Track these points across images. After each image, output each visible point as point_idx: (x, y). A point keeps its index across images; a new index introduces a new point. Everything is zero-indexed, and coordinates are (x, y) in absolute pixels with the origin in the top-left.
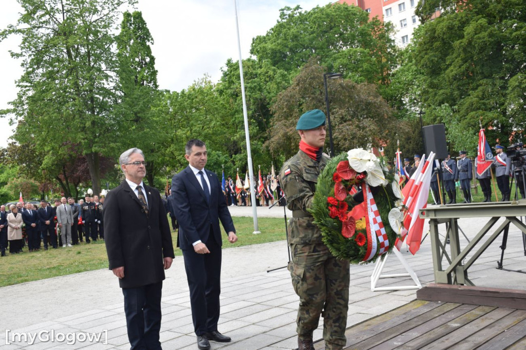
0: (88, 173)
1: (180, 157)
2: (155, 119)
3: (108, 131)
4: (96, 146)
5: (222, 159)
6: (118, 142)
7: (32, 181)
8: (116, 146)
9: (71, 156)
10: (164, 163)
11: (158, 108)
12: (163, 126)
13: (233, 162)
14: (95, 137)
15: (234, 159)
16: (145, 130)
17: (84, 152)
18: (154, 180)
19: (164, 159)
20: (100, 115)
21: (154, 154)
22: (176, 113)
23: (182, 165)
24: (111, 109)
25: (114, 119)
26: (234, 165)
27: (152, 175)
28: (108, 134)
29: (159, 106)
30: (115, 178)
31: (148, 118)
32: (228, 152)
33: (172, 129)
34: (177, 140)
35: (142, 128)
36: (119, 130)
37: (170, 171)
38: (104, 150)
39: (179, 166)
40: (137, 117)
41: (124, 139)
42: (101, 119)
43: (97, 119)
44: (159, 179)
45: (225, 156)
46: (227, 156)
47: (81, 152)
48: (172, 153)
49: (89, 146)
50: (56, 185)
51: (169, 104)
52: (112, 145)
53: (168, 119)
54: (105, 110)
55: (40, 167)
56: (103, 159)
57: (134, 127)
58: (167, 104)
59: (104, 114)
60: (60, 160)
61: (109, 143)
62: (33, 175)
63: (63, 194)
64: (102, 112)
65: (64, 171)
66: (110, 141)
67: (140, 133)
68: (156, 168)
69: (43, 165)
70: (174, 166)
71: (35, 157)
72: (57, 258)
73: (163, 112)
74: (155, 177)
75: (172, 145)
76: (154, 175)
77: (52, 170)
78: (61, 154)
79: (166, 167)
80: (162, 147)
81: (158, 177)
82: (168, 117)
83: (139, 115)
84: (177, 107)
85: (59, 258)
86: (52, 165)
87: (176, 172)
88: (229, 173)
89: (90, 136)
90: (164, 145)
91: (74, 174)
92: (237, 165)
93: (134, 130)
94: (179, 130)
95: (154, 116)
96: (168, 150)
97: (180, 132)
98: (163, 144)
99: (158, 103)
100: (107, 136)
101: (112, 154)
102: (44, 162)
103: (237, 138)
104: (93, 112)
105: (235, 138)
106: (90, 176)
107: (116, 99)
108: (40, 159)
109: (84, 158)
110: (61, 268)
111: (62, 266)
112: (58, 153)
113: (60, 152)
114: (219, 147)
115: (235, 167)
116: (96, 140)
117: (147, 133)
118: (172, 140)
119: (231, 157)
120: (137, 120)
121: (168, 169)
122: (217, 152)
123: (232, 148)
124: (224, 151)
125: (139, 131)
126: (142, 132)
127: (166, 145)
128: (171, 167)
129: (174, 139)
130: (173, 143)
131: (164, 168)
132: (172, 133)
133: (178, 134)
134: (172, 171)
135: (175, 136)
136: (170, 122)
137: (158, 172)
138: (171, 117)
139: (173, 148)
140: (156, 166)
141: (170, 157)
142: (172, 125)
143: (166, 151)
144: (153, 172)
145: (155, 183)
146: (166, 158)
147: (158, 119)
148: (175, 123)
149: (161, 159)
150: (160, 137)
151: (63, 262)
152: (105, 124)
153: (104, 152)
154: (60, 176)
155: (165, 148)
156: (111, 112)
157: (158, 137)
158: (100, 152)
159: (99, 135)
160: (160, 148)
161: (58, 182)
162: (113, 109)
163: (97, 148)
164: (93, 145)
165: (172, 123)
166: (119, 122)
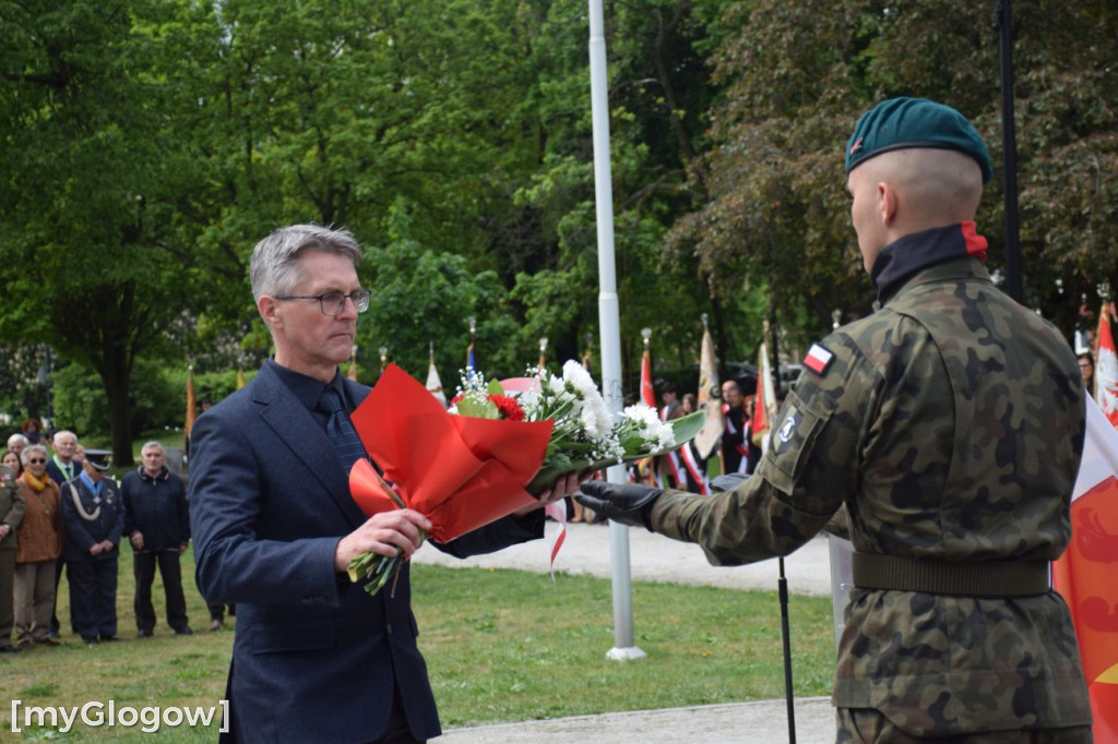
5: (467, 291)
10: (183, 297)
11: (166, 28)
12: (188, 117)
13: (519, 310)
15: (522, 292)
16: (99, 134)
18: (134, 375)
19: (184, 276)
21: (138, 249)
26: (523, 321)
27: (122, 347)
31: (118, 75)
32: (492, 258)
33: (230, 133)
34: (253, 185)
35: (80, 122)
37: (210, 336)
40: (62, 62)
44: (154, 370)
45: (480, 276)
46: (489, 279)
48: (226, 247)
53: (212, 83)
67: (76, 146)
68: (145, 315)
73: (193, 48)
74: (139, 360)
75: (225, 211)
76: (134, 352)
79: (195, 313)
80: (176, 216)
81: (152, 362)
82: (215, 73)
83: (69, 55)
84: (257, 28)
87: (239, 340)
88: (497, 358)
92: (536, 324)
93: (43, 125)
94: (265, 141)
95: (144, 65)
96: (209, 232)
97: (267, 151)
98: (182, 204)
103: (542, 194)
105: (533, 194)
114: (451, 231)
115: (525, 331)
118: (231, 187)
119: (510, 283)
121: (202, 325)
122: (446, 257)
123: (519, 242)
124: (476, 254)
125: (70, 135)
126: (86, 141)
127: (195, 210)
128: (220, 317)
129: (237, 180)
130: (237, 204)
131: (184, 319)
132: (231, 152)
133: (259, 160)
134: (224, 335)
135: (242, 168)
136: (223, 96)
137: (151, 337)
138: (228, 77)
139: (232, 223)
140: (143, 307)
141: (217, 270)
142: (229, 112)
143: (199, 239)
144: (129, 336)
145: (136, 388)
146: (195, 270)
147: (163, 79)
148: (246, 104)
149: (170, 273)
150: (172, 171)
155: (195, 225)
157: (164, 168)
160: (169, 222)
165: (230, 104)
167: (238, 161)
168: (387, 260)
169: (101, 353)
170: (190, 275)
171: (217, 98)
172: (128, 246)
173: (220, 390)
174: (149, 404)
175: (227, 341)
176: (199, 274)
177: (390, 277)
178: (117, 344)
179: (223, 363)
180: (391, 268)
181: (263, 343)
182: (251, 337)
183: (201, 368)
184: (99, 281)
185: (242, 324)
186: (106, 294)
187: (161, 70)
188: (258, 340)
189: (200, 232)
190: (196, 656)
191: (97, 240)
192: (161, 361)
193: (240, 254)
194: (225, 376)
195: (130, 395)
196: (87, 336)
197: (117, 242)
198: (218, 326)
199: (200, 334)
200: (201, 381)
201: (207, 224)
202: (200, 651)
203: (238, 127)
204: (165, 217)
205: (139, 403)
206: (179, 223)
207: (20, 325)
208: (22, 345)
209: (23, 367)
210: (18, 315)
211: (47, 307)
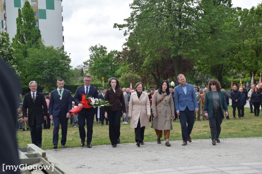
0: (174, 71)
1: (244, 61)
2: (226, 31)
3: (190, 40)
4: (180, 51)
6: (197, 49)
7: (136, 75)
8: (196, 52)
9: (163, 58)
10: (231, 66)
11: (230, 23)
12: (233, 37)
14: (181, 45)
16: (218, 40)
17: (172, 55)
18: (223, 79)
19: (232, 63)
20: (185, 29)
21: (224, 58)
22: (244, 26)
23: (246, 68)
24: (193, 23)
25: (195, 32)
27: (221, 75)
28: (190, 43)
29: (231, 21)
30: (193, 76)
31: (221, 30)
33: (240, 39)
34: (244, 48)
35: (216, 38)
36: (199, 40)
37: (236, 73)
38: (186, 54)
39: (243, 69)
40: (213, 29)
41: (202, 47)
42: (186, 31)
43: (183, 31)
44: (226, 78)
47: (170, 56)
48: (239, 58)
49: (176, 51)
50: (151, 79)
51: (239, 19)
52: (193, 50)
53: (237, 31)
54: (189, 24)
55: (142, 66)
56: (185, 61)
57: (210, 38)
58: (237, 19)
59: (188, 28)
60: (155, 61)
61: (190, 49)
62: (137, 71)
63: (156, 86)
64: (186, 26)
65: (158, 69)
66: (191, 47)
67: (214, 42)
68: (225, 69)
69: (144, 64)
70: (239, 69)
71: (139, 59)
72: (148, 130)
73: (234, 26)
74: (224, 77)
75: (239, 52)
76: (223, 75)
77: (150, 68)
78: (156, 57)
79: (233, 69)
80: (231, 53)
81: (226, 77)
82: (238, 30)
83: (214, 28)
84: (246, 22)
85: (149, 130)
86: (150, 65)
87: (241, 73)
89: (177, 43)
90: (233, 53)
91: (164, 71)
93: (209, 40)
94: (246, 40)
95: (226, 29)
96: (236, 56)
98: (232, 51)
99: (231, 18)
100: (189, 44)
101: (192, 58)
102: (145, 62)
104: (180, 27)
106: (175, 74)
107: (198, 16)
108: (142, 60)
109: (172, 60)
110: (150, 136)
111: (151, 135)
112: (154, 56)
113: (156, 55)
116: (181, 47)
117: (219, 42)
118: (240, 48)
120: (213, 32)
121: (234, 71)
125: (213, 41)
126: (216, 41)
127: (234, 52)
128: (237, 69)
129: (241, 47)
130: (240, 51)
131: (232, 70)
132: (240, 42)
133: (245, 43)
134: (239, 73)
135: (242, 45)
136: (239, 33)
137: (226, 73)
138: (240, 30)
139: (240, 54)
140: (225, 68)
141: (237, 62)
142: (240, 36)
143: (234, 57)
144: (222, 73)
145: (224, 81)
146: (233, 62)
147: (229, 31)
148: (243, 34)
149: (229, 63)
150: (230, 46)
151: (152, 133)
152: (188, 35)
153: (186, 56)
154: (154, 73)
155: (234, 55)
156: (193, 26)
157: (228, 45)
158: (184, 55)
159: (183, 44)
160: (229, 54)
161: (153, 77)
162: (195, 24)
163: (181, 52)
164: (179, 50)
165: (240, 34)
166: (198, 34)
167: (241, 44)
169: (218, 76)
170: (233, 63)
171: (238, 34)
172: (222, 58)
173: (237, 82)
174: (226, 84)
176: (234, 63)
178: (220, 74)
179: (239, 77)
181: (245, 74)
182: (243, 73)
183: (234, 78)
184: (217, 64)
185: (242, 71)
186: (219, 66)
187: (229, 30)
188: (244, 73)
189: (234, 56)
190: (231, 123)
191: (217, 57)
192: (228, 77)
193: (241, 59)
194: (238, 79)
195: (222, 82)
196: (216, 73)
197: (221, 57)
198: (237, 71)
199: (234, 73)
200: (234, 80)
202: (231, 122)
203: (242, 38)
204: (228, 54)
205: (224, 83)
206: (231, 54)
207: (205, 71)
208: (206, 74)
209: (206, 78)
210: (205, 70)
211: (210, 69)
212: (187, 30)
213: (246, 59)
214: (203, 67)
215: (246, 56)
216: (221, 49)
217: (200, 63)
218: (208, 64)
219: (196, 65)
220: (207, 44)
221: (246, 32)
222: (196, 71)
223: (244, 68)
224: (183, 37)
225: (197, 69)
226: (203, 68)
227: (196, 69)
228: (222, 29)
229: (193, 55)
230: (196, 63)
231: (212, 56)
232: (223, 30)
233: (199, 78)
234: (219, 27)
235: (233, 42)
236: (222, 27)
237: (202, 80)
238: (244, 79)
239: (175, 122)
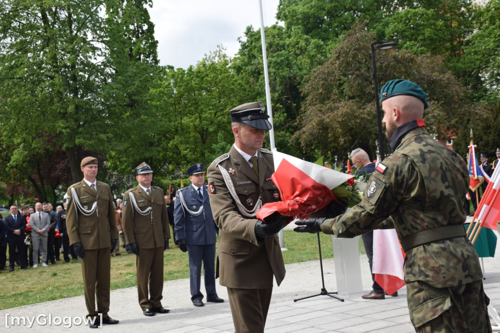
0: (69, 172)
1: (185, 152)
2: (154, 103)
3: (95, 119)
4: (79, 138)
6: (108, 133)
8: (108, 137)
9: (47, 150)
10: (165, 160)
11: (158, 90)
12: (165, 113)
14: (79, 126)
16: (142, 117)
17: (65, 145)
19: (166, 155)
20: (85, 98)
21: (153, 148)
22: (181, 96)
23: (188, 162)
24: (99, 90)
25: (103, 104)
28: (95, 123)
29: (160, 87)
31: (146, 102)
33: (176, 116)
34: (182, 129)
35: (138, 115)
36: (109, 117)
37: (173, 170)
38: (91, 142)
39: (184, 164)
40: (132, 100)
41: (116, 129)
42: (87, 103)
43: (82, 102)
44: (159, 180)
47: (61, 147)
48: (176, 147)
49: (71, 137)
50: (28, 188)
51: (172, 84)
52: (101, 136)
53: (171, 103)
54: (92, 91)
55: (8, 164)
57: (128, 114)
58: (170, 84)
59: (89, 97)
60: (33, 155)
61: (97, 135)
63: (38, 199)
64: (87, 94)
65: (39, 170)
66: (97, 131)
67: (136, 121)
68: (156, 165)
69: (11, 162)
70: (178, 164)
73: (166, 94)
75: (176, 136)
77: (23, 168)
78: (35, 148)
79: (169, 165)
81: (159, 178)
82: (171, 100)
83: (134, 98)
84: (182, 88)
86: (24, 162)
87: (181, 171)
89: (73, 124)
91: (51, 173)
93: (128, 117)
94: (185, 118)
95: (152, 100)
96: (171, 142)
97: (186, 120)
98: (165, 136)
99: (159, 82)
100: (94, 125)
101: (101, 148)
102: (13, 158)
104: (76, 94)
106: (72, 177)
107: (105, 78)
108: (7, 153)
109: (64, 153)
111: (32, 291)
112: (31, 146)
113: (34, 145)
116: (80, 129)
117: (144, 121)
118: (177, 130)
120: (132, 104)
121: (171, 167)
125: (135, 119)
126: (138, 119)
127: (168, 137)
128: (175, 165)
129: (179, 128)
130: (178, 135)
132: (176, 121)
133: (184, 123)
134: (177, 169)
135: (179, 125)
136: (174, 106)
138: (175, 101)
139: (177, 140)
140: (155, 163)
141: (174, 152)
142: (176, 111)
146: (168, 153)
147: (158, 103)
148: (180, 108)
149: (162, 154)
150: (161, 127)
151: (34, 287)
152: (92, 109)
153: (90, 145)
154: (33, 176)
155: (168, 141)
156: (99, 94)
157: (159, 126)
158: (86, 145)
159: (84, 124)
160: (161, 141)
161: (31, 184)
162: (101, 91)
163: (81, 140)
164: (77, 136)
165: (176, 108)
166: (109, 107)
167: (178, 123)
168: (218, 148)
171: (172, 107)
172: (150, 147)
175: (178, 171)
177: (219, 152)
179: (178, 177)
180: (219, 150)
183: (173, 178)
184: (143, 157)
185: (182, 167)
187: (158, 101)
189: (169, 143)
191: (142, 146)
193: (180, 148)
194: (178, 181)
197: (148, 146)
198: (175, 167)
199: (170, 170)
201: (171, 140)
203: (178, 114)
206: (164, 141)
207: (124, 169)
208: (126, 175)
209: (126, 181)
210: (123, 167)
211: (131, 164)
212: (88, 101)
213: (187, 148)
214: (120, 162)
215: (187, 143)
216: (147, 132)
217: (114, 156)
218: (129, 158)
219: (107, 160)
220: (125, 125)
221: (184, 106)
222: (109, 169)
223: (186, 162)
224: (83, 113)
225: (111, 166)
226: (120, 164)
227: (108, 167)
228: (147, 100)
229: (103, 144)
230: (108, 156)
231: (133, 145)
232: (149, 102)
233: (114, 182)
234: (141, 97)
235: (166, 121)
236: (146, 96)
237: (119, 184)
238: (186, 180)
239: (76, 262)
